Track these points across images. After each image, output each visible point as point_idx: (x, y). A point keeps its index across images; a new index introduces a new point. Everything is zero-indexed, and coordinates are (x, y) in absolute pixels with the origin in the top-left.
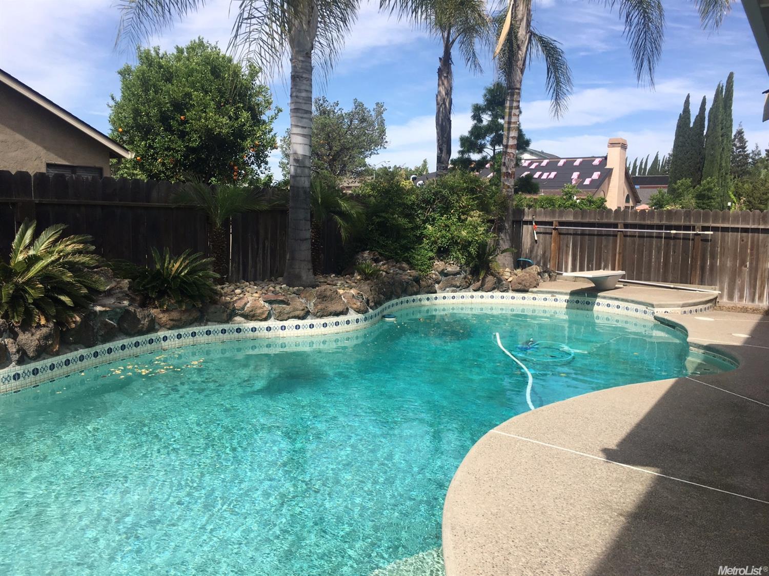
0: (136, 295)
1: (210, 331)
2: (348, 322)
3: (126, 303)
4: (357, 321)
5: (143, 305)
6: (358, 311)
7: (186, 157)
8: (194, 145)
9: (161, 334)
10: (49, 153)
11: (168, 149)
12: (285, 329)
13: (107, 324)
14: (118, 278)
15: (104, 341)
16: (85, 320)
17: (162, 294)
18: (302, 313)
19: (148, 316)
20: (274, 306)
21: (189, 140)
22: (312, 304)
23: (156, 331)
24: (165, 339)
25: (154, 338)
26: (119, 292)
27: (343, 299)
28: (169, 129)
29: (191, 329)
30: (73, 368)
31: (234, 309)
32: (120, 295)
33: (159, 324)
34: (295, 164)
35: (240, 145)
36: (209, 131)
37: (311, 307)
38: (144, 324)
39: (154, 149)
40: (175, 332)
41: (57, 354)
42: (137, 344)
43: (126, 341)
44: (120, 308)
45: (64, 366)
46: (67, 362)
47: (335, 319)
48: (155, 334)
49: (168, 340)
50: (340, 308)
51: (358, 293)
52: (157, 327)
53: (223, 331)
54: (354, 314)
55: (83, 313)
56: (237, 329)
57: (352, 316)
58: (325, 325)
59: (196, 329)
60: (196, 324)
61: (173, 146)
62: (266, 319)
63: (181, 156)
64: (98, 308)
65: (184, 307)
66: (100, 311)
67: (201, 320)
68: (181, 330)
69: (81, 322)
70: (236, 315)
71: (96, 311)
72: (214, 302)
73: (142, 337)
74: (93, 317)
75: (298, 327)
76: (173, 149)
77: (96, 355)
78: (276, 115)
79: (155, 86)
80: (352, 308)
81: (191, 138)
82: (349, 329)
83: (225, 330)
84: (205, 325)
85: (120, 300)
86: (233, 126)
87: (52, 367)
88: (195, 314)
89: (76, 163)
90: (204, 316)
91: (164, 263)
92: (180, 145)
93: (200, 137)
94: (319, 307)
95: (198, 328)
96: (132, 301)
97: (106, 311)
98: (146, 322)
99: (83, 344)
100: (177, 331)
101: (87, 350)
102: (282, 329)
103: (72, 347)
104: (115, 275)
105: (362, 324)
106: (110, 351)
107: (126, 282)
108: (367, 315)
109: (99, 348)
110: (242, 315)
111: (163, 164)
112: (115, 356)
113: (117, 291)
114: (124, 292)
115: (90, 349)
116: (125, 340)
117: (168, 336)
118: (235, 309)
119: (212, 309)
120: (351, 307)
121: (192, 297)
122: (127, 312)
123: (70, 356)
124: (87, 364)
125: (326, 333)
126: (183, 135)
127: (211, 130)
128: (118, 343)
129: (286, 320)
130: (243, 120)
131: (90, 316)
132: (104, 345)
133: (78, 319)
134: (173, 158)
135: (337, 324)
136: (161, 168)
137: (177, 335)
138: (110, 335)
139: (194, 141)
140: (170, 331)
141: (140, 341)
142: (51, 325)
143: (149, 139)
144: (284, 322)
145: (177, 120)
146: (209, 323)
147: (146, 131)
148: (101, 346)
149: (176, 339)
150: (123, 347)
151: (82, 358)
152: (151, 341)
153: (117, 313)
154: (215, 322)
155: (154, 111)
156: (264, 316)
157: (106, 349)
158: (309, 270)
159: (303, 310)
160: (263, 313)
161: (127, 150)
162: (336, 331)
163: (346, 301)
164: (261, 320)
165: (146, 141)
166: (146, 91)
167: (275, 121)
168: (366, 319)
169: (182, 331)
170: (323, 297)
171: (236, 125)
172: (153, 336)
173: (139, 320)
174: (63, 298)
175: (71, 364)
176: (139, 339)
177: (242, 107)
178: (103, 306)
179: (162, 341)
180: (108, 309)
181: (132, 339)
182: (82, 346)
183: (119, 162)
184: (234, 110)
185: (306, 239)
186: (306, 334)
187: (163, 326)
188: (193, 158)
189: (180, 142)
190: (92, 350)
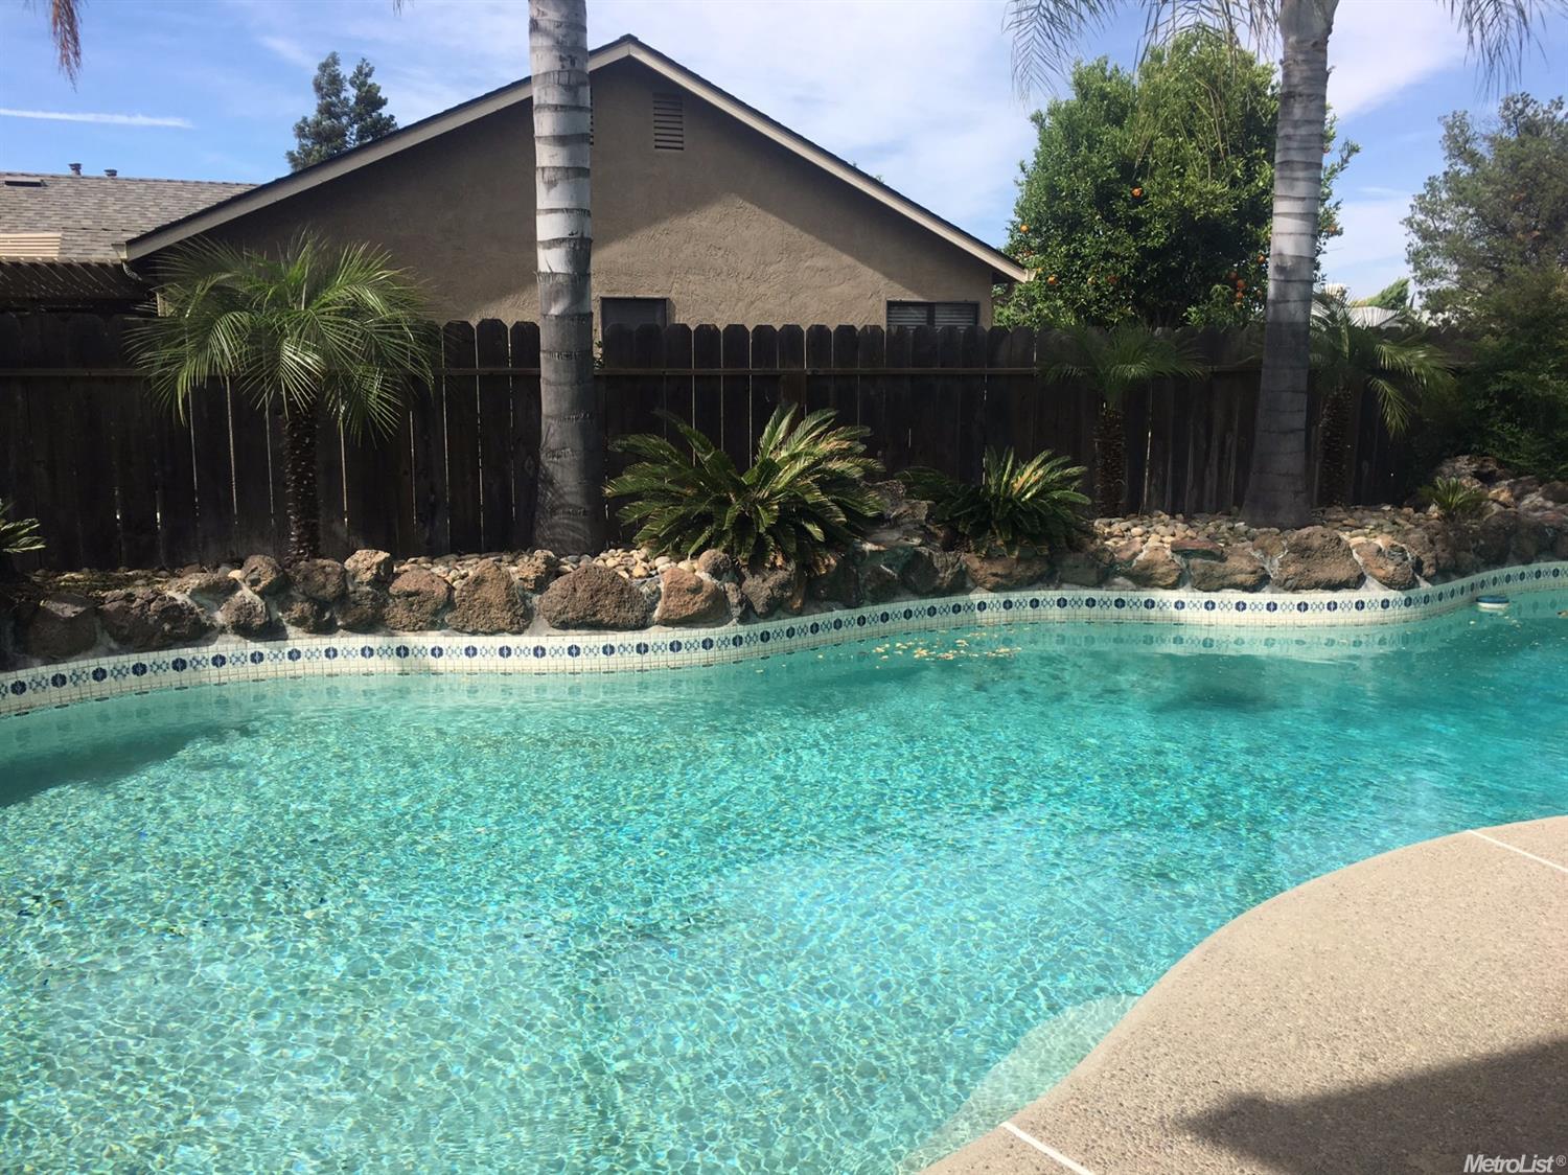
0: (939, 529)
1: (1065, 601)
2: (1360, 605)
3: (916, 541)
4: (1385, 604)
5: (948, 546)
6: (1389, 583)
7: (1139, 268)
8: (1156, 243)
9: (976, 597)
10: (891, 283)
11: (1107, 256)
12: (1213, 608)
13: (881, 573)
14: (913, 498)
15: (876, 601)
16: (843, 565)
17: (981, 528)
18: (1250, 580)
19: (953, 565)
20: (1192, 562)
21: (1148, 235)
22: (1276, 562)
23: (968, 591)
24: (982, 606)
25: (962, 604)
26: (910, 522)
27: (1355, 556)
28: (1110, 218)
29: (1030, 593)
30: (823, 638)
31: (1112, 563)
32: (911, 527)
33: (973, 580)
34: (1277, 277)
35: (1250, 235)
36: (1185, 213)
37: (1273, 568)
38: (943, 579)
39: (1082, 259)
40: (1001, 597)
41: (799, 613)
42: (932, 611)
43: (914, 604)
44: (904, 548)
45: (809, 634)
46: (815, 628)
47: (1328, 596)
48: (965, 597)
49: (988, 610)
50: (1341, 573)
51: (1393, 546)
52: (969, 585)
53: (1091, 603)
54: (1377, 589)
55: (842, 551)
56: (1117, 601)
57: (1373, 592)
58: (1302, 607)
59: (1039, 594)
60: (1039, 585)
61: (1118, 250)
62: (1174, 586)
63: (1130, 269)
64: (868, 547)
65: (1017, 553)
66: (871, 551)
67: (1049, 577)
68: (1010, 594)
69: (837, 567)
70: (1118, 574)
71: (864, 552)
72: (1075, 547)
73: (941, 600)
74: (859, 559)
75: (1241, 606)
76: (1117, 256)
77: (862, 621)
78: (1345, 161)
79: (1089, 136)
80: (1375, 576)
81: (1151, 230)
82: (1361, 620)
83: (1094, 601)
84: (1056, 589)
85: (909, 535)
86: (1236, 199)
87: (791, 633)
88: (1038, 568)
89: (937, 297)
90: (1056, 572)
91: (1003, 475)
92: (1129, 246)
93: (1168, 228)
94: (1292, 569)
95: (1043, 592)
96: (928, 537)
97: (879, 552)
98: (947, 575)
99: (841, 601)
100: (1005, 594)
101: (847, 611)
102: (1207, 608)
103: (824, 605)
104: (909, 494)
105: (1396, 613)
106: (885, 617)
107: (923, 507)
108: (1412, 593)
109: (867, 611)
110: (1129, 576)
111: (1097, 288)
112: (893, 627)
113: (907, 519)
114: (919, 522)
115: (852, 611)
116: (911, 603)
117: (987, 602)
118: (1115, 563)
119: (1070, 561)
120: (1370, 574)
121: (1035, 538)
122: (918, 555)
123: (820, 618)
124: (847, 634)
125: (1305, 623)
126: (1135, 226)
127: (1191, 210)
128: (900, 606)
129: (1217, 590)
130: (1261, 184)
131: (854, 558)
132: (876, 608)
133: (833, 562)
134: (1115, 273)
135: (1332, 606)
136: (1092, 295)
137: (1005, 603)
138: (885, 591)
139: (1156, 236)
140: (991, 595)
141: (937, 607)
142: (792, 566)
143: (1074, 240)
144: (1213, 594)
145: (1125, 200)
146: (1065, 585)
147: (1072, 225)
148: (870, 608)
149: (1002, 609)
150: (908, 614)
151: (838, 624)
152: (957, 609)
153: (898, 557)
154: (1076, 583)
155: (1085, 187)
156: (1170, 581)
157: (879, 614)
158: (1296, 493)
159: (1254, 572)
160: (1168, 574)
161: (1022, 267)
162: (1328, 622)
163: (1360, 561)
164: (1165, 588)
165: (1070, 244)
166: (1074, 148)
167: (1340, 174)
168: (1408, 602)
169: (1014, 596)
170: (1302, 551)
171: (1245, 196)
172: (960, 599)
173: (936, 572)
174: (810, 527)
175: (820, 632)
176: (937, 602)
177: (1264, 155)
178: (875, 543)
179: (977, 611)
180: (882, 548)
181: (923, 602)
182: (840, 605)
183: (1009, 290)
184: (1244, 165)
185: (1292, 431)
186: (1259, 623)
187: (978, 584)
188: (1153, 270)
189: (1130, 241)
190: (856, 613)
